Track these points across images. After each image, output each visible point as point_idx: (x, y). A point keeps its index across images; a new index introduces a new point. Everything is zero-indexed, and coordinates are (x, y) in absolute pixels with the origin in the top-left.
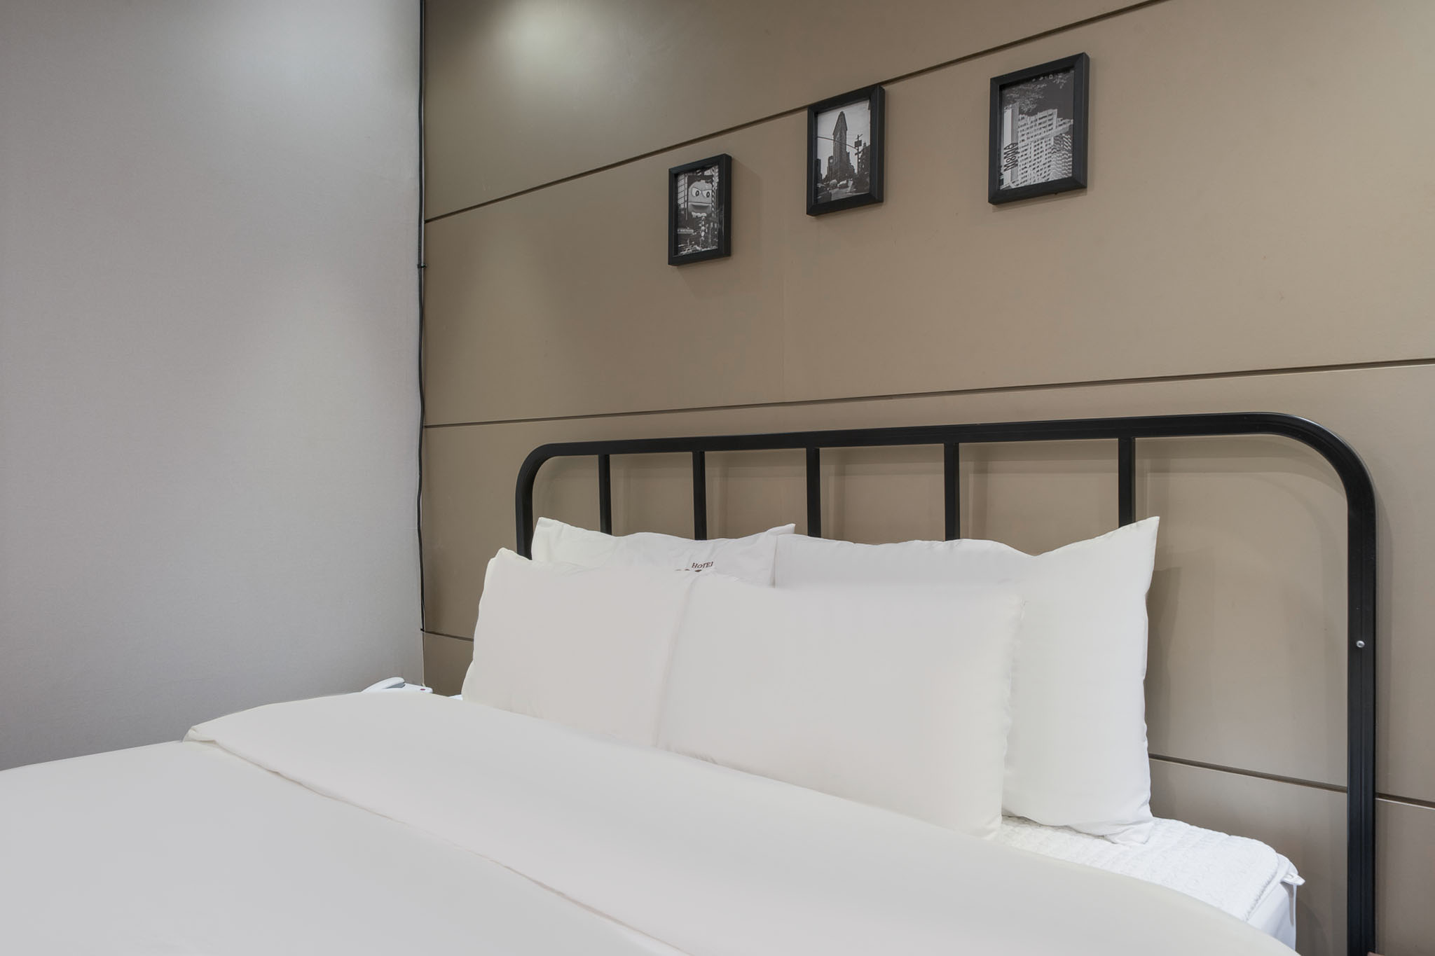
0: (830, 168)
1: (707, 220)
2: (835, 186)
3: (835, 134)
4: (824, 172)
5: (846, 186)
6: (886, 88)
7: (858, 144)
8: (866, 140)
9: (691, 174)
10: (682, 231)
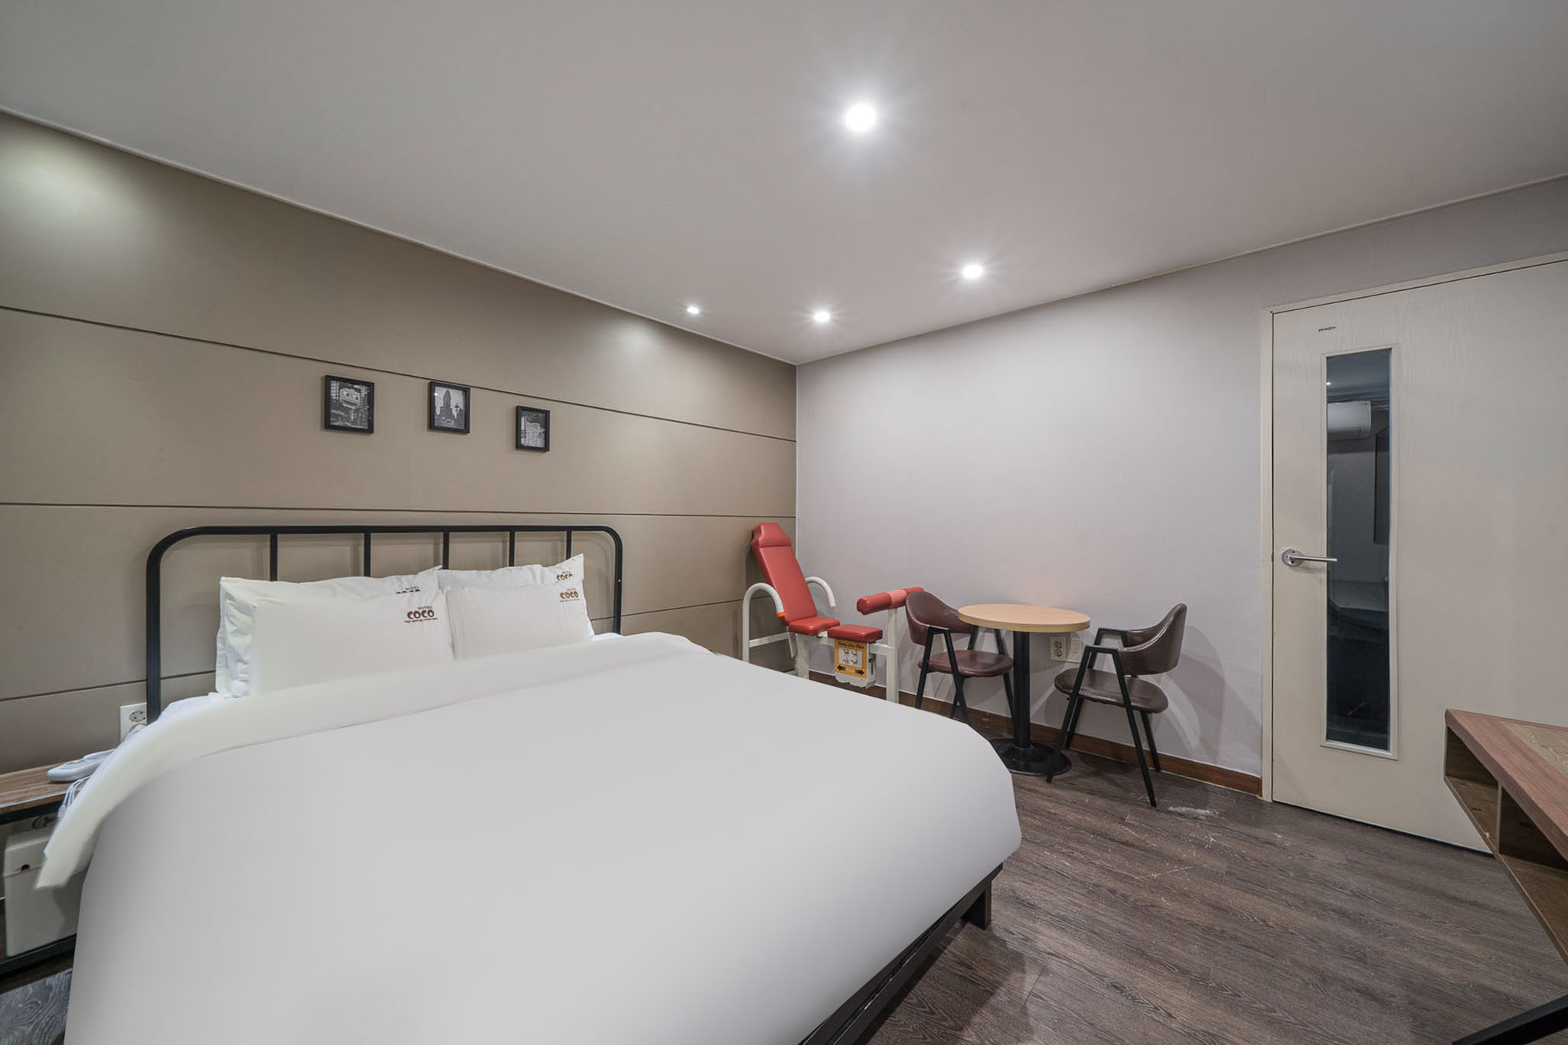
0: (441, 411)
1: (357, 411)
2: (444, 420)
3: (444, 398)
4: (438, 412)
5: (450, 422)
6: (471, 389)
7: (457, 407)
8: (461, 406)
9: (342, 383)
10: (333, 411)
